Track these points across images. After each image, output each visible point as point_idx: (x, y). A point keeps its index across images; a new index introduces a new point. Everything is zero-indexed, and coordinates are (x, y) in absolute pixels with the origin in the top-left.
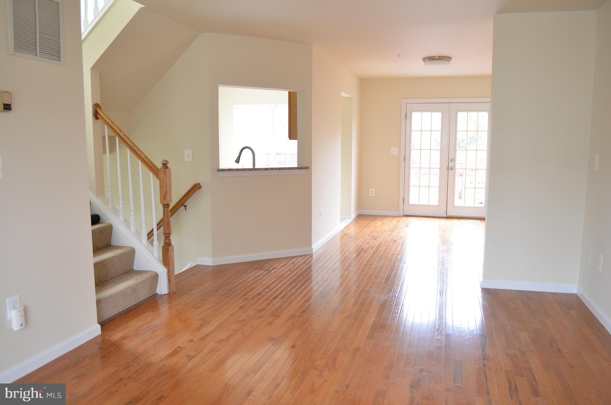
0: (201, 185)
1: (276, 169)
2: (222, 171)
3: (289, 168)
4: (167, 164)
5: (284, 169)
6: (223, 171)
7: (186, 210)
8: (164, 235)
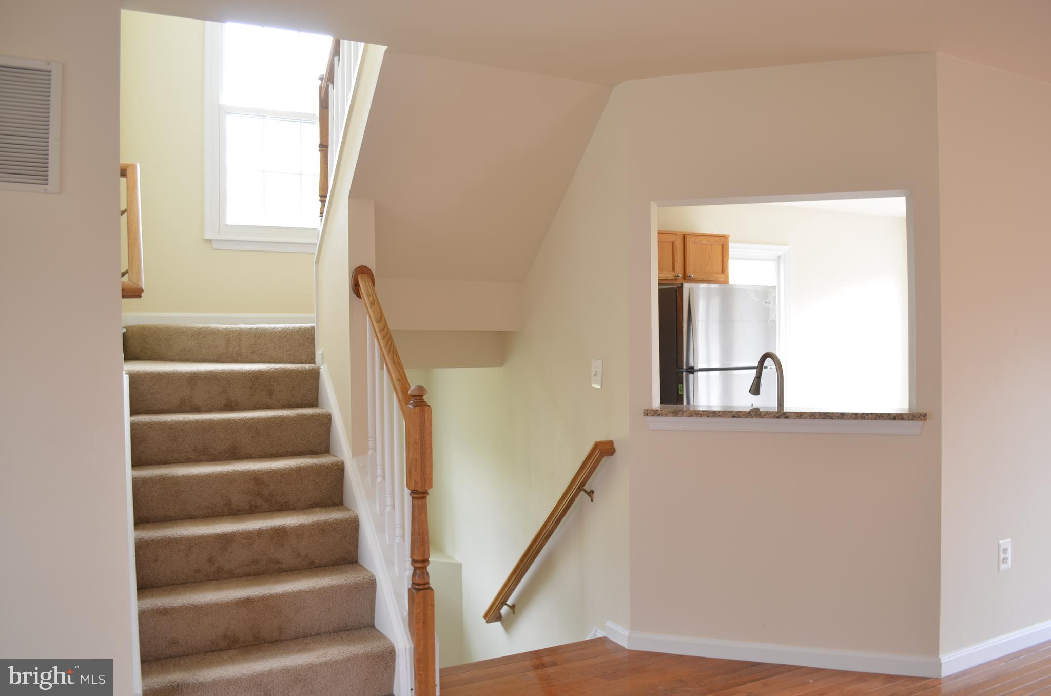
0: (615, 447)
1: (813, 416)
2: (654, 416)
3: (856, 414)
4: (422, 396)
5: (838, 418)
6: (658, 415)
7: (592, 501)
8: (412, 564)
